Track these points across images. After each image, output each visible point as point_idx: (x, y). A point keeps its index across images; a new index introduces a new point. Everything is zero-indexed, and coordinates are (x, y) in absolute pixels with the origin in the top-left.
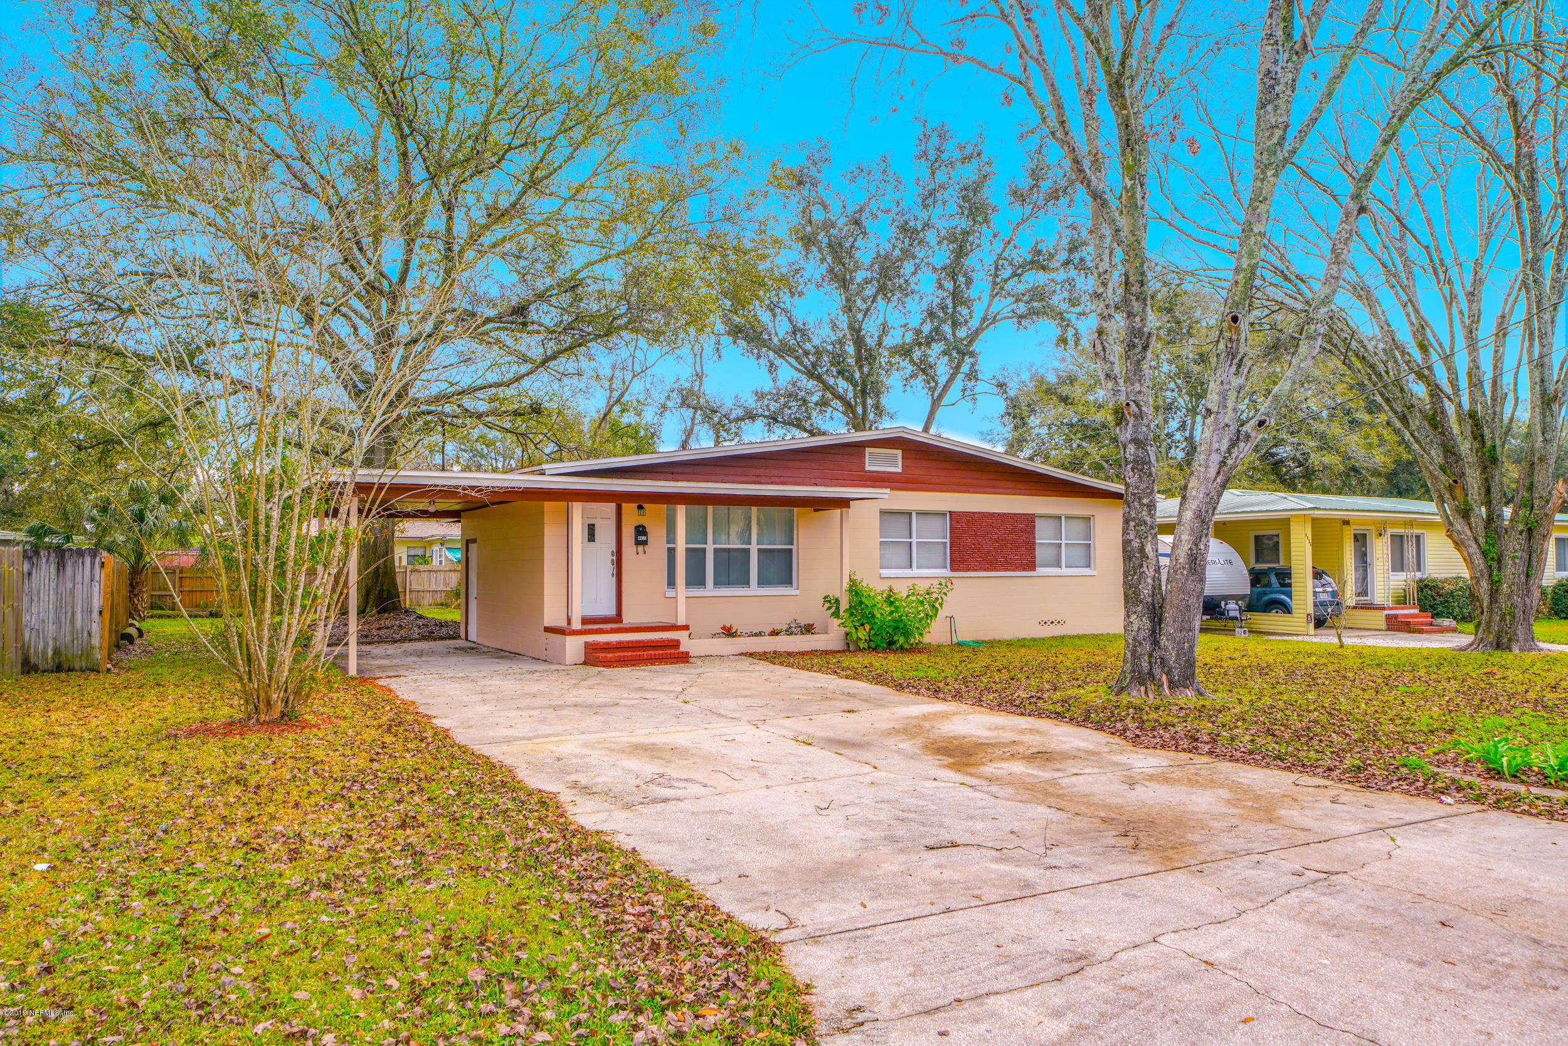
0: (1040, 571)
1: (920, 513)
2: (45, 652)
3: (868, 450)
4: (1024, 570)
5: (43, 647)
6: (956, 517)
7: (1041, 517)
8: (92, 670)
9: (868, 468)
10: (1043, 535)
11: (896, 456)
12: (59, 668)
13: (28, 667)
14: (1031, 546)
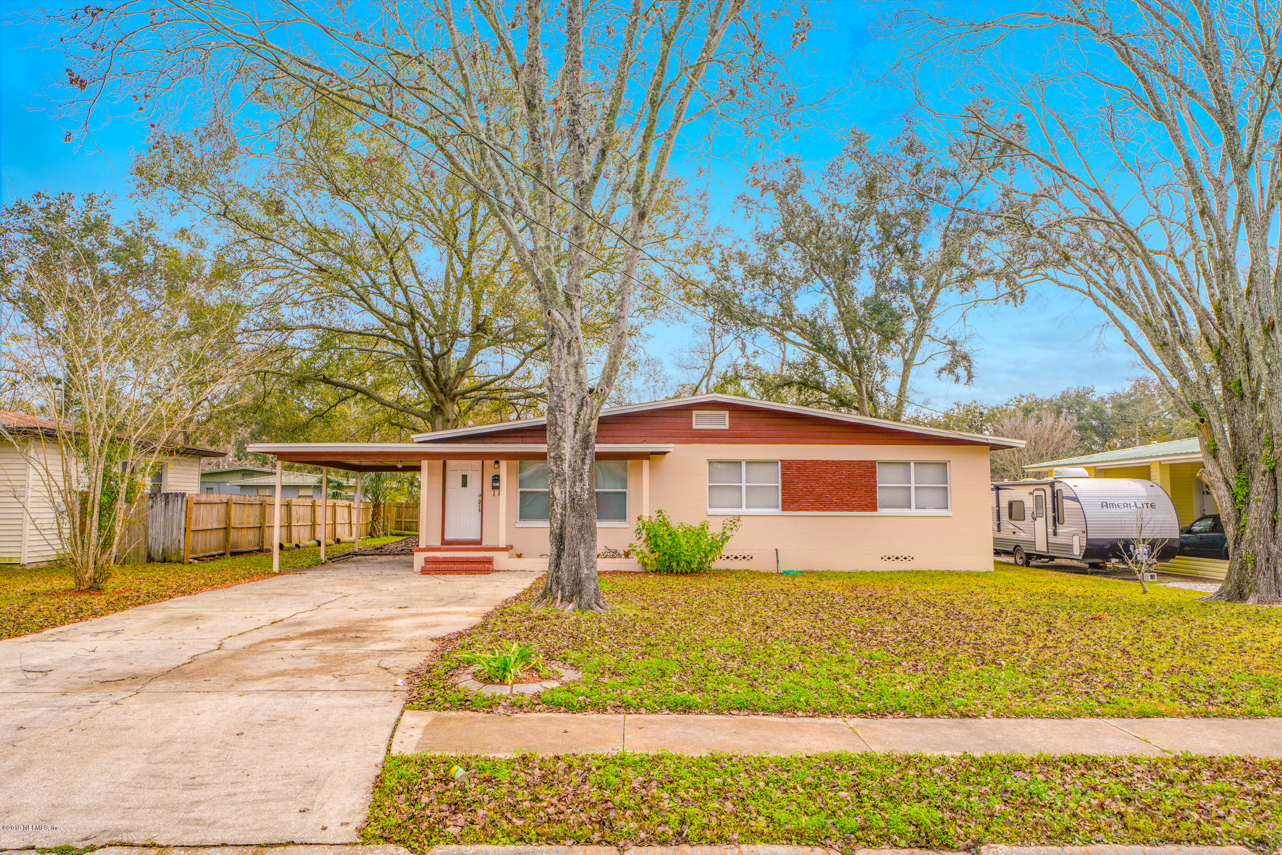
0: (881, 511)
1: (749, 463)
2: (158, 551)
3: (694, 412)
4: (863, 510)
5: (157, 549)
6: (787, 465)
7: (881, 463)
8: (180, 562)
9: (694, 427)
10: (885, 479)
11: (724, 416)
12: (164, 561)
13: (150, 559)
14: (871, 489)
